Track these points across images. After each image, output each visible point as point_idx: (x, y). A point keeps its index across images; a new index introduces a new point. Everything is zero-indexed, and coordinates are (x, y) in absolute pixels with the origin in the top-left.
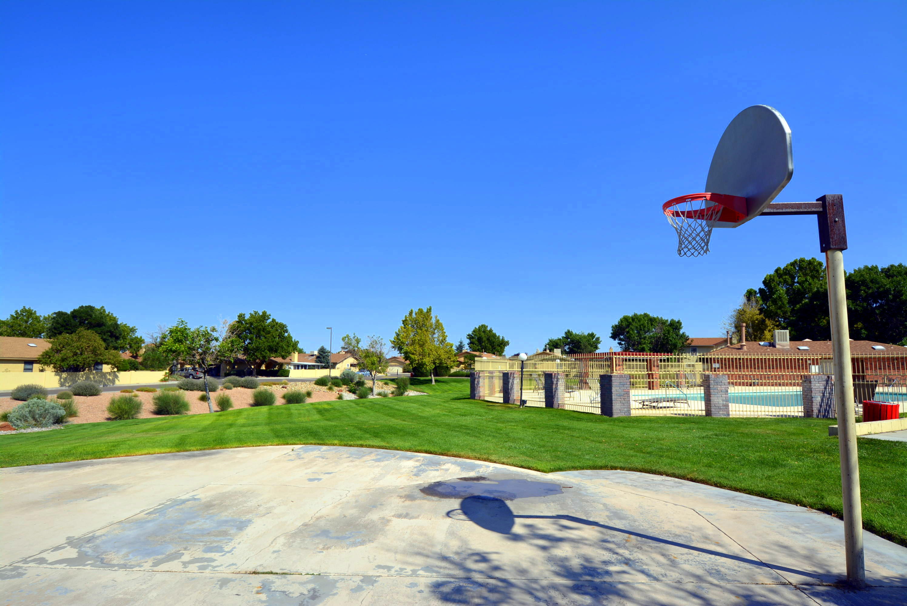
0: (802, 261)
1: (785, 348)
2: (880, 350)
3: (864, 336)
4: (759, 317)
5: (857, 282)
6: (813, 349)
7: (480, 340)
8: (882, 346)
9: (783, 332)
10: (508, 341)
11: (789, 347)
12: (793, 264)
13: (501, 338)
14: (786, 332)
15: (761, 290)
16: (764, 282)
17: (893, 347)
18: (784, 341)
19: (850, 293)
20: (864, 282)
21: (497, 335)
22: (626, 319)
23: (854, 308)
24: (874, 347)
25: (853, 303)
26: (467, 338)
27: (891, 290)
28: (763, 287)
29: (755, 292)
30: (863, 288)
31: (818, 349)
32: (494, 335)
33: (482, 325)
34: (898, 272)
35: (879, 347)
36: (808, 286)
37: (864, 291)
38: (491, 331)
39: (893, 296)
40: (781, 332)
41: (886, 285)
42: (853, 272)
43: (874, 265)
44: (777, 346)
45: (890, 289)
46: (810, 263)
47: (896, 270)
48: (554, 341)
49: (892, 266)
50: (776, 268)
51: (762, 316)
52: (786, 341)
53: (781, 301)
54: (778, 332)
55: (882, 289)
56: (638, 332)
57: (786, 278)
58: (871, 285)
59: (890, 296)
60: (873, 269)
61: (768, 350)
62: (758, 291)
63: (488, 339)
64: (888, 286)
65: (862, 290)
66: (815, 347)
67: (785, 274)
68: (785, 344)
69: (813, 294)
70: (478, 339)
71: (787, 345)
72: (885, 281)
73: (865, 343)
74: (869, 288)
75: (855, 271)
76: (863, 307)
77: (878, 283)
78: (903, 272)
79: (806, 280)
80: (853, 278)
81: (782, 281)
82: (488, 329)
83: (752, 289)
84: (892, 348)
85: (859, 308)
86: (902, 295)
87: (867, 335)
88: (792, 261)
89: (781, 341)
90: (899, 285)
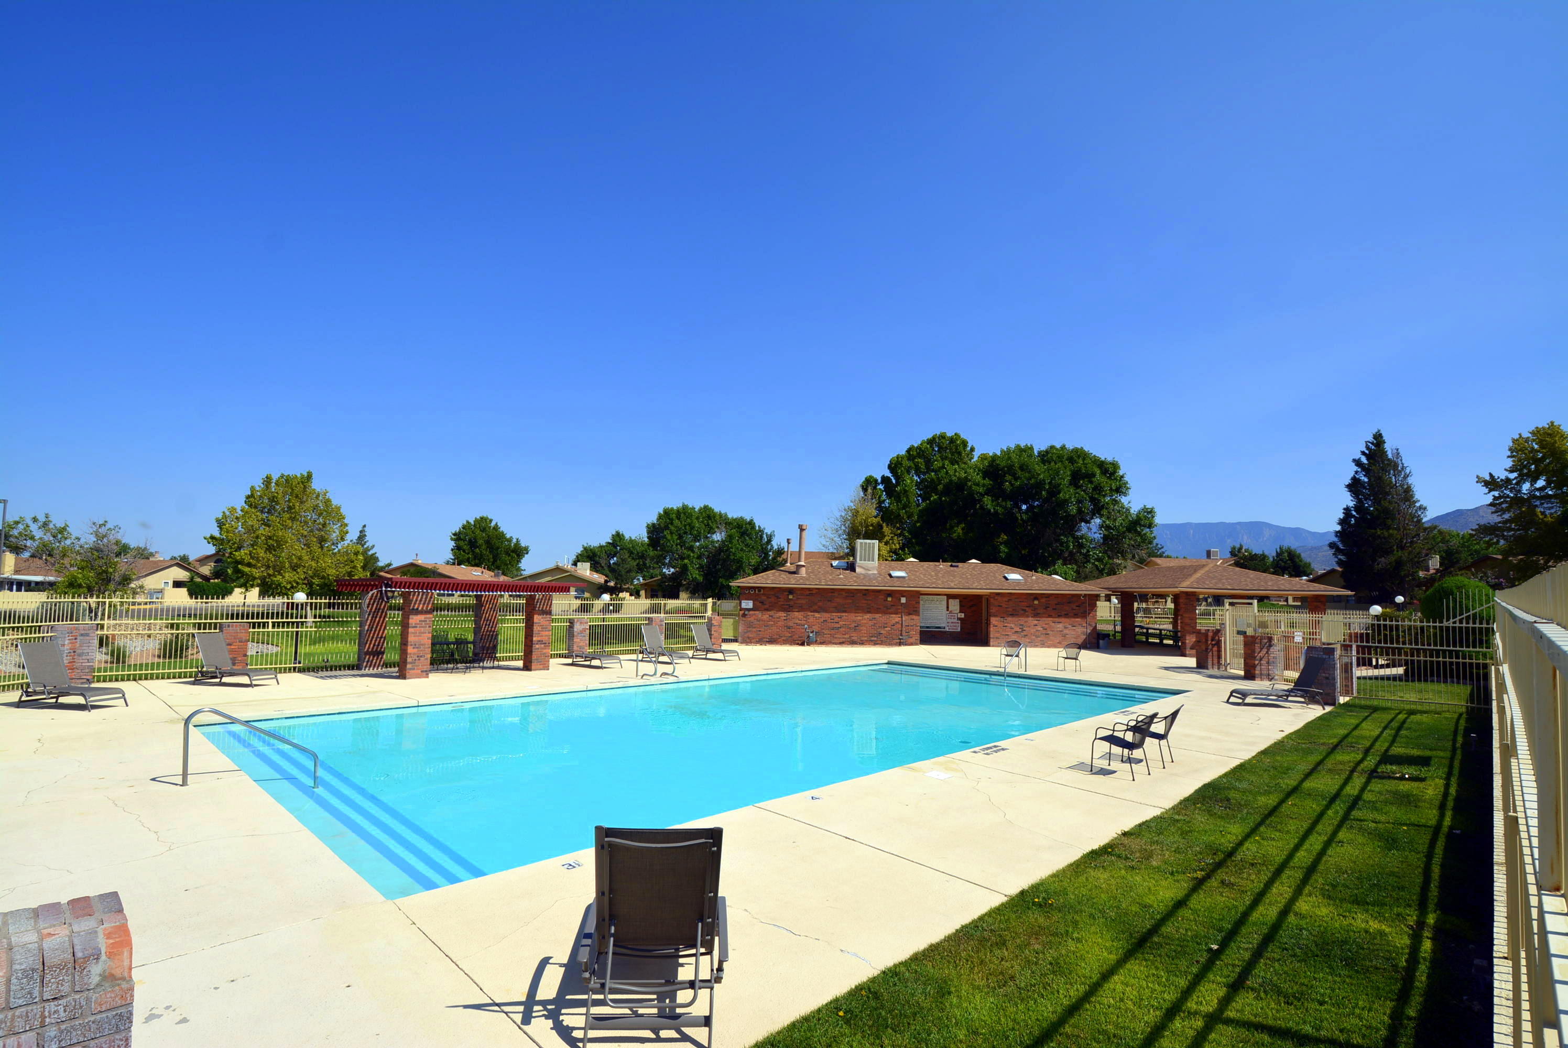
0: (943, 436)
1: (871, 572)
2: (1017, 582)
3: (1003, 555)
4: (875, 521)
5: (1002, 469)
6: (913, 577)
7: (473, 544)
8: (1020, 574)
9: (869, 543)
10: (528, 547)
11: (876, 572)
12: (931, 442)
13: (514, 541)
14: (874, 544)
15: (885, 480)
16: (890, 467)
17: (1035, 576)
18: (869, 561)
19: (990, 484)
20: (1010, 469)
21: (508, 536)
22: (667, 513)
23: (994, 509)
24: (1006, 575)
25: (993, 501)
26: (452, 539)
27: (1045, 484)
28: (888, 474)
29: (876, 481)
30: (1008, 477)
31: (922, 576)
32: (502, 535)
33: (482, 518)
34: (1059, 457)
35: (1015, 576)
36: (944, 476)
37: (1010, 483)
38: (496, 528)
39: (1048, 492)
40: (866, 543)
41: (1039, 475)
42: (999, 453)
43: (1029, 445)
44: (858, 570)
45: (1044, 480)
46: (952, 440)
47: (1055, 454)
48: (591, 550)
49: (1052, 447)
50: (909, 447)
51: (879, 519)
52: (873, 560)
53: (907, 497)
54: (861, 543)
55: (1033, 481)
56: (680, 537)
57: (918, 462)
58: (1019, 473)
59: (1043, 493)
60: (1025, 451)
61: (842, 576)
62: (879, 480)
63: (488, 542)
64: (1042, 476)
65: (1007, 481)
66: (918, 574)
67: (919, 455)
68: (871, 566)
69: (944, 486)
70: (470, 540)
71: (873, 568)
72: (1039, 468)
73: (996, 568)
74: (1016, 479)
75: (1002, 451)
76: (1005, 508)
77: (1029, 472)
78: (1065, 457)
79: (943, 467)
80: (998, 462)
81: (913, 466)
82: (493, 524)
83: (871, 477)
84: (1034, 578)
85: (999, 509)
86: (1059, 493)
87: (1008, 554)
88: (930, 436)
89: (865, 560)
90: (1058, 476)
